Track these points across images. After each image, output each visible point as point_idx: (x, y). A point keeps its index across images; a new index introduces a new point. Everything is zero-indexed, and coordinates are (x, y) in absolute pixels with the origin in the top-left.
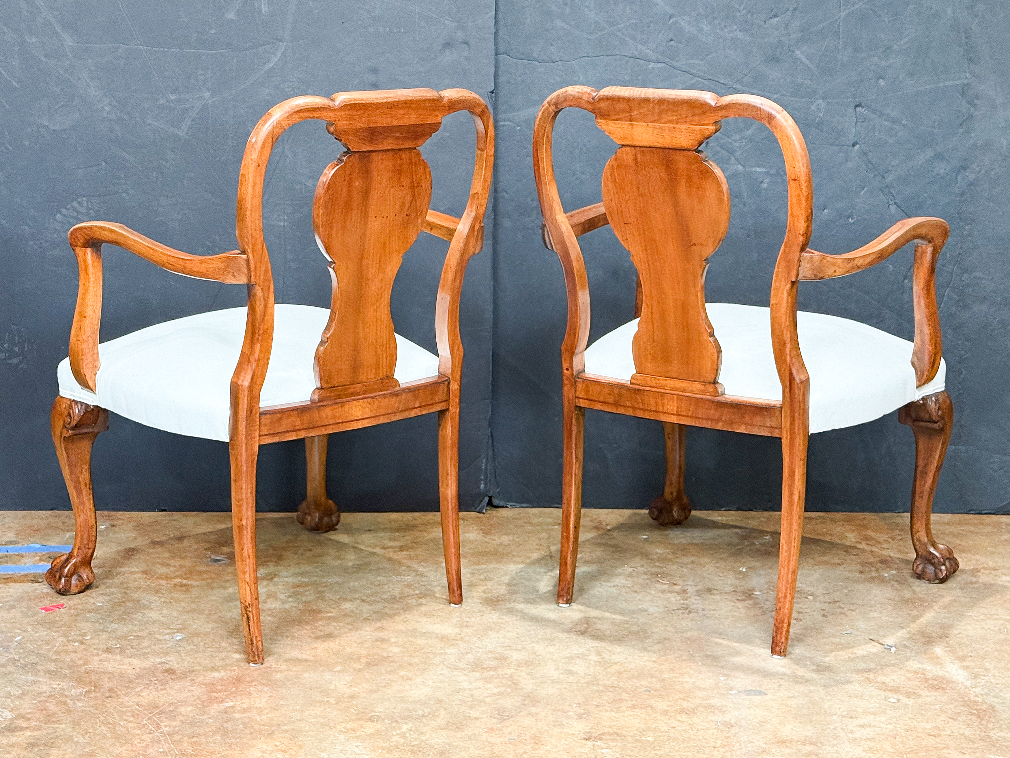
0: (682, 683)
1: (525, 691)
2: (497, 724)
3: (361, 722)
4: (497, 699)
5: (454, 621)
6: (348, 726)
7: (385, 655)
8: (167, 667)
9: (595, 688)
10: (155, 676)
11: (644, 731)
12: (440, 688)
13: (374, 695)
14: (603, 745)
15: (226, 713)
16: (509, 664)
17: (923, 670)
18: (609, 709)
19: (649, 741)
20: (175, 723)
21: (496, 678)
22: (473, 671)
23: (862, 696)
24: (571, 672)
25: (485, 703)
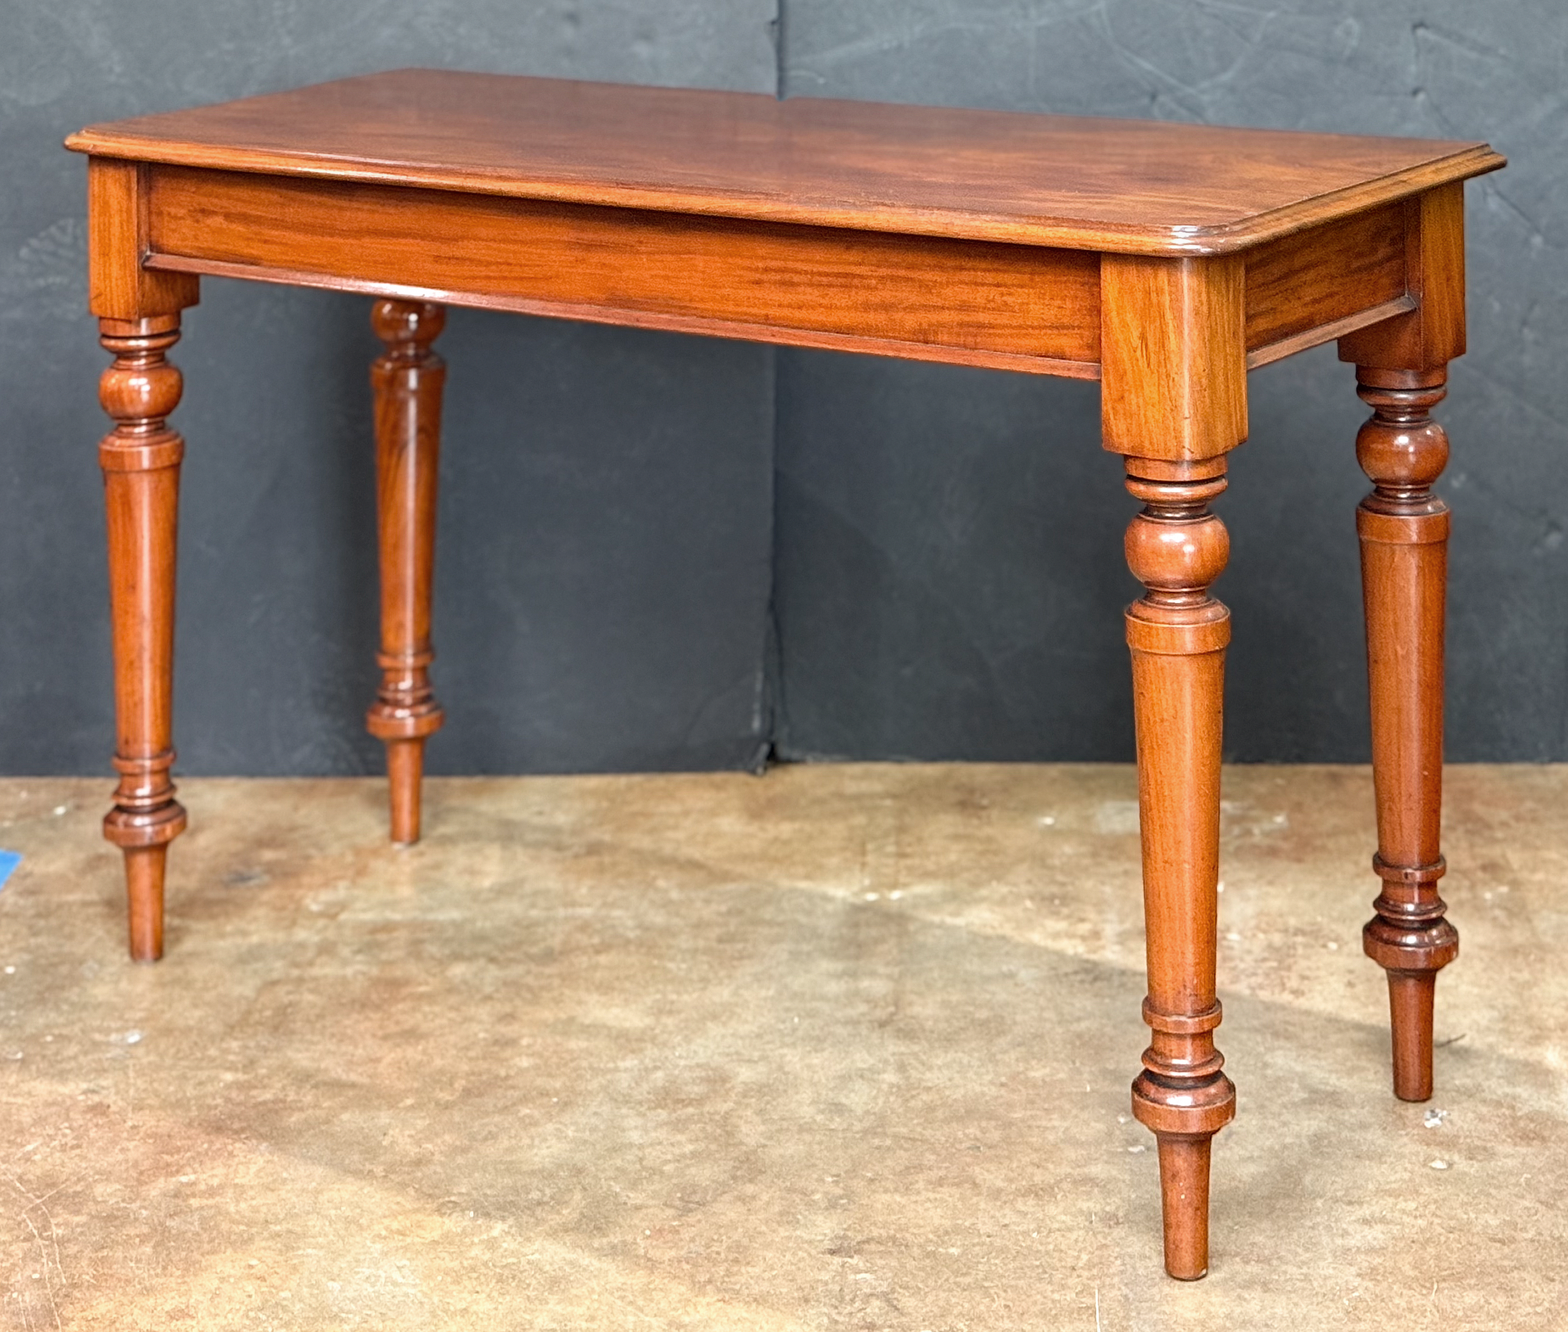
0: (1046, 1128)
1: (744, 1148)
2: (674, 1219)
3: (420, 1217)
4: (688, 1166)
5: (649, 1000)
6: (395, 1226)
7: (503, 1073)
8: (96, 1099)
9: (876, 1142)
10: (68, 1118)
11: (947, 1233)
12: (585, 1142)
13: (460, 1160)
14: (861, 1265)
15: (176, 1196)
16: (728, 1091)
17: (1514, 1098)
18: (891, 1187)
19: (951, 1256)
20: (77, 1219)
21: (696, 1123)
22: (659, 1106)
23: (1381, 1156)
24: (838, 1109)
25: (662, 1173)
